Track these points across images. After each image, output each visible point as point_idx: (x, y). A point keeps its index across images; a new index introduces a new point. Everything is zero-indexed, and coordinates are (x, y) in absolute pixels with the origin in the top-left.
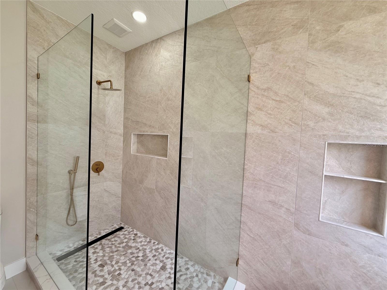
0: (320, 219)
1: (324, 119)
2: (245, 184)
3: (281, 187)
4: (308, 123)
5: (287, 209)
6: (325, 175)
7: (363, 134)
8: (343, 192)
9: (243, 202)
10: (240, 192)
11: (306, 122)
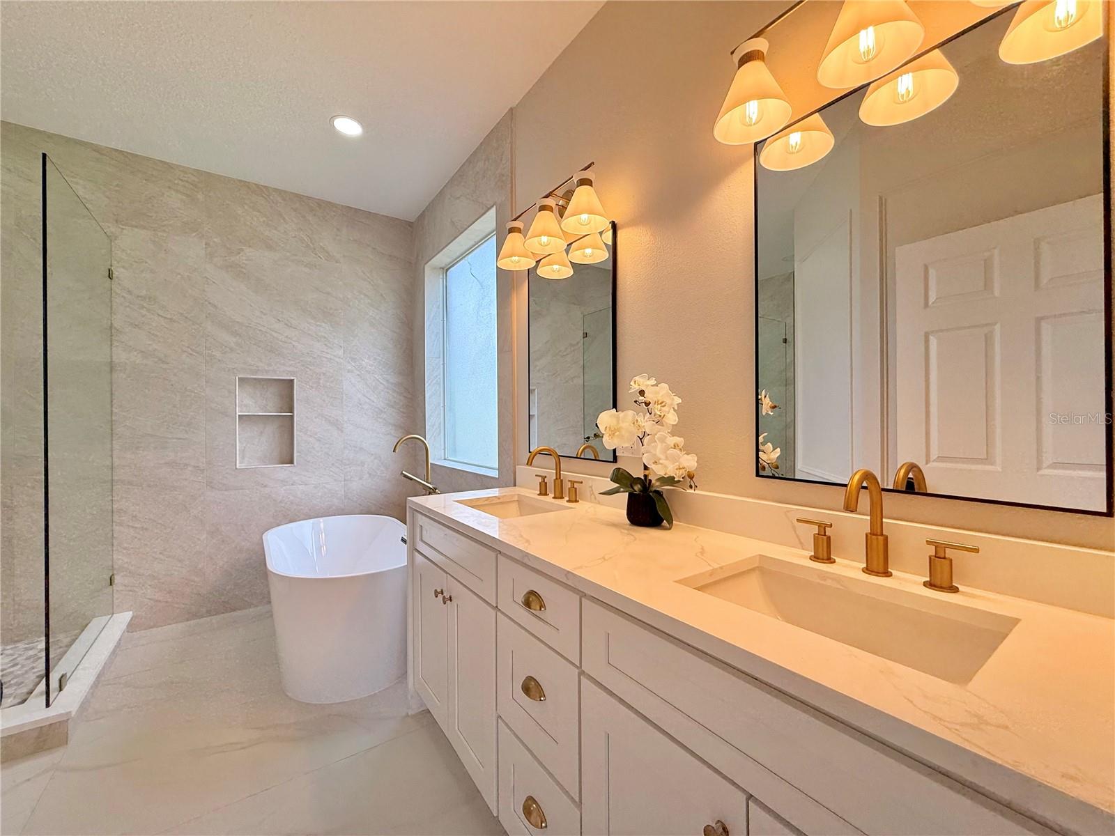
0: (238, 467)
1: (232, 350)
2: (116, 447)
3: (184, 439)
4: (213, 353)
5: (194, 467)
6: (239, 415)
7: (271, 368)
8: (261, 433)
9: (115, 478)
10: (108, 463)
11: (210, 352)
